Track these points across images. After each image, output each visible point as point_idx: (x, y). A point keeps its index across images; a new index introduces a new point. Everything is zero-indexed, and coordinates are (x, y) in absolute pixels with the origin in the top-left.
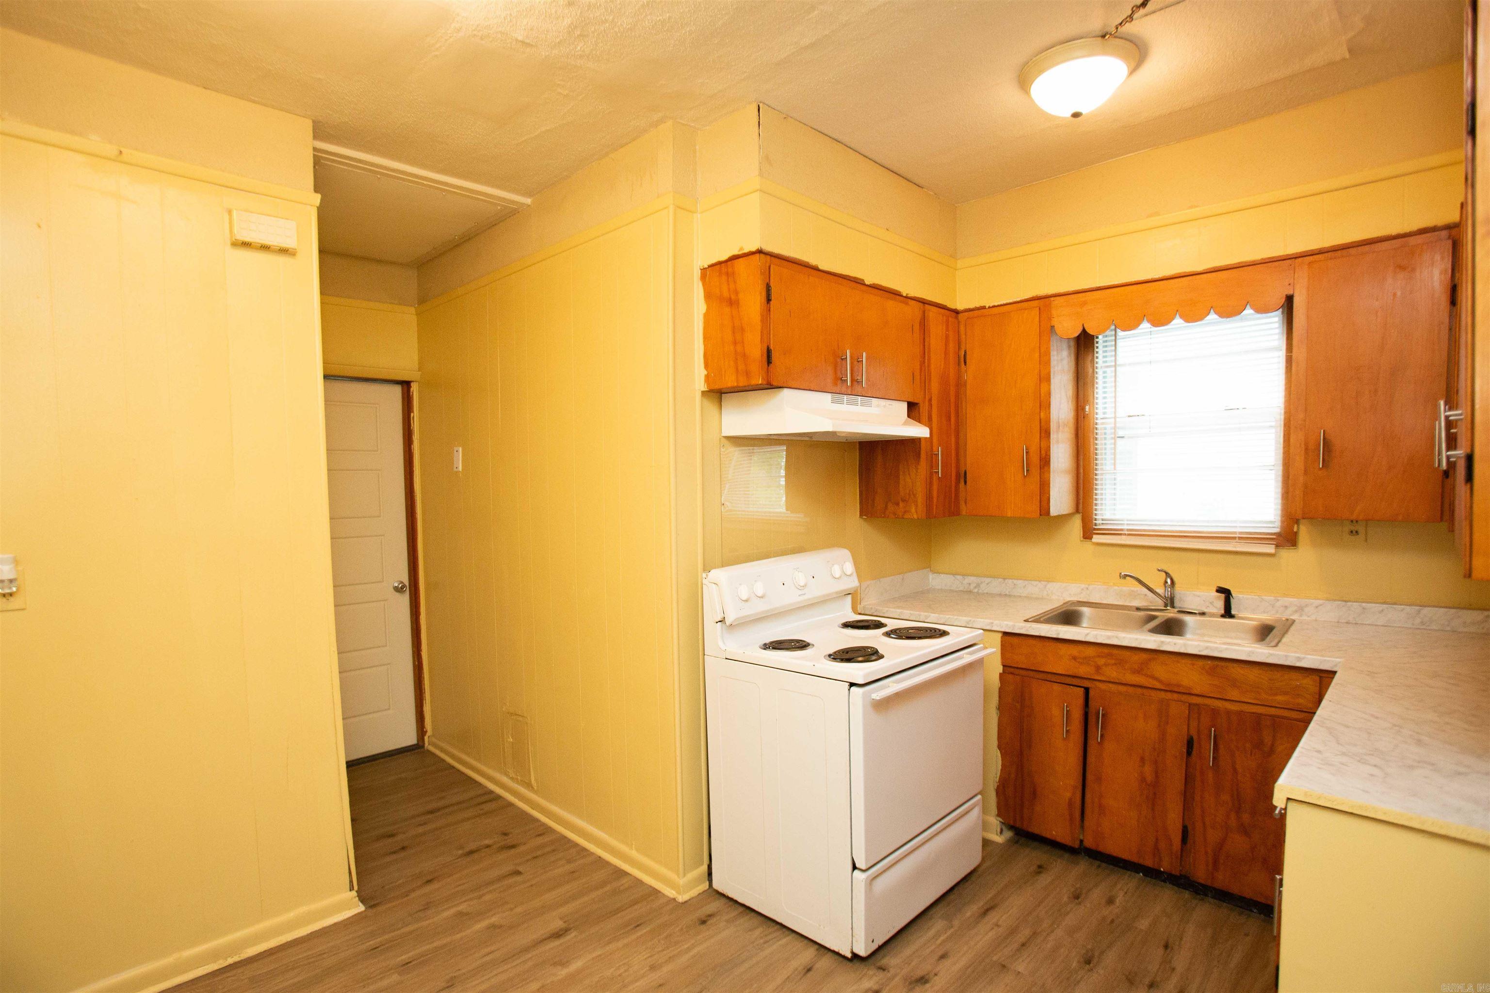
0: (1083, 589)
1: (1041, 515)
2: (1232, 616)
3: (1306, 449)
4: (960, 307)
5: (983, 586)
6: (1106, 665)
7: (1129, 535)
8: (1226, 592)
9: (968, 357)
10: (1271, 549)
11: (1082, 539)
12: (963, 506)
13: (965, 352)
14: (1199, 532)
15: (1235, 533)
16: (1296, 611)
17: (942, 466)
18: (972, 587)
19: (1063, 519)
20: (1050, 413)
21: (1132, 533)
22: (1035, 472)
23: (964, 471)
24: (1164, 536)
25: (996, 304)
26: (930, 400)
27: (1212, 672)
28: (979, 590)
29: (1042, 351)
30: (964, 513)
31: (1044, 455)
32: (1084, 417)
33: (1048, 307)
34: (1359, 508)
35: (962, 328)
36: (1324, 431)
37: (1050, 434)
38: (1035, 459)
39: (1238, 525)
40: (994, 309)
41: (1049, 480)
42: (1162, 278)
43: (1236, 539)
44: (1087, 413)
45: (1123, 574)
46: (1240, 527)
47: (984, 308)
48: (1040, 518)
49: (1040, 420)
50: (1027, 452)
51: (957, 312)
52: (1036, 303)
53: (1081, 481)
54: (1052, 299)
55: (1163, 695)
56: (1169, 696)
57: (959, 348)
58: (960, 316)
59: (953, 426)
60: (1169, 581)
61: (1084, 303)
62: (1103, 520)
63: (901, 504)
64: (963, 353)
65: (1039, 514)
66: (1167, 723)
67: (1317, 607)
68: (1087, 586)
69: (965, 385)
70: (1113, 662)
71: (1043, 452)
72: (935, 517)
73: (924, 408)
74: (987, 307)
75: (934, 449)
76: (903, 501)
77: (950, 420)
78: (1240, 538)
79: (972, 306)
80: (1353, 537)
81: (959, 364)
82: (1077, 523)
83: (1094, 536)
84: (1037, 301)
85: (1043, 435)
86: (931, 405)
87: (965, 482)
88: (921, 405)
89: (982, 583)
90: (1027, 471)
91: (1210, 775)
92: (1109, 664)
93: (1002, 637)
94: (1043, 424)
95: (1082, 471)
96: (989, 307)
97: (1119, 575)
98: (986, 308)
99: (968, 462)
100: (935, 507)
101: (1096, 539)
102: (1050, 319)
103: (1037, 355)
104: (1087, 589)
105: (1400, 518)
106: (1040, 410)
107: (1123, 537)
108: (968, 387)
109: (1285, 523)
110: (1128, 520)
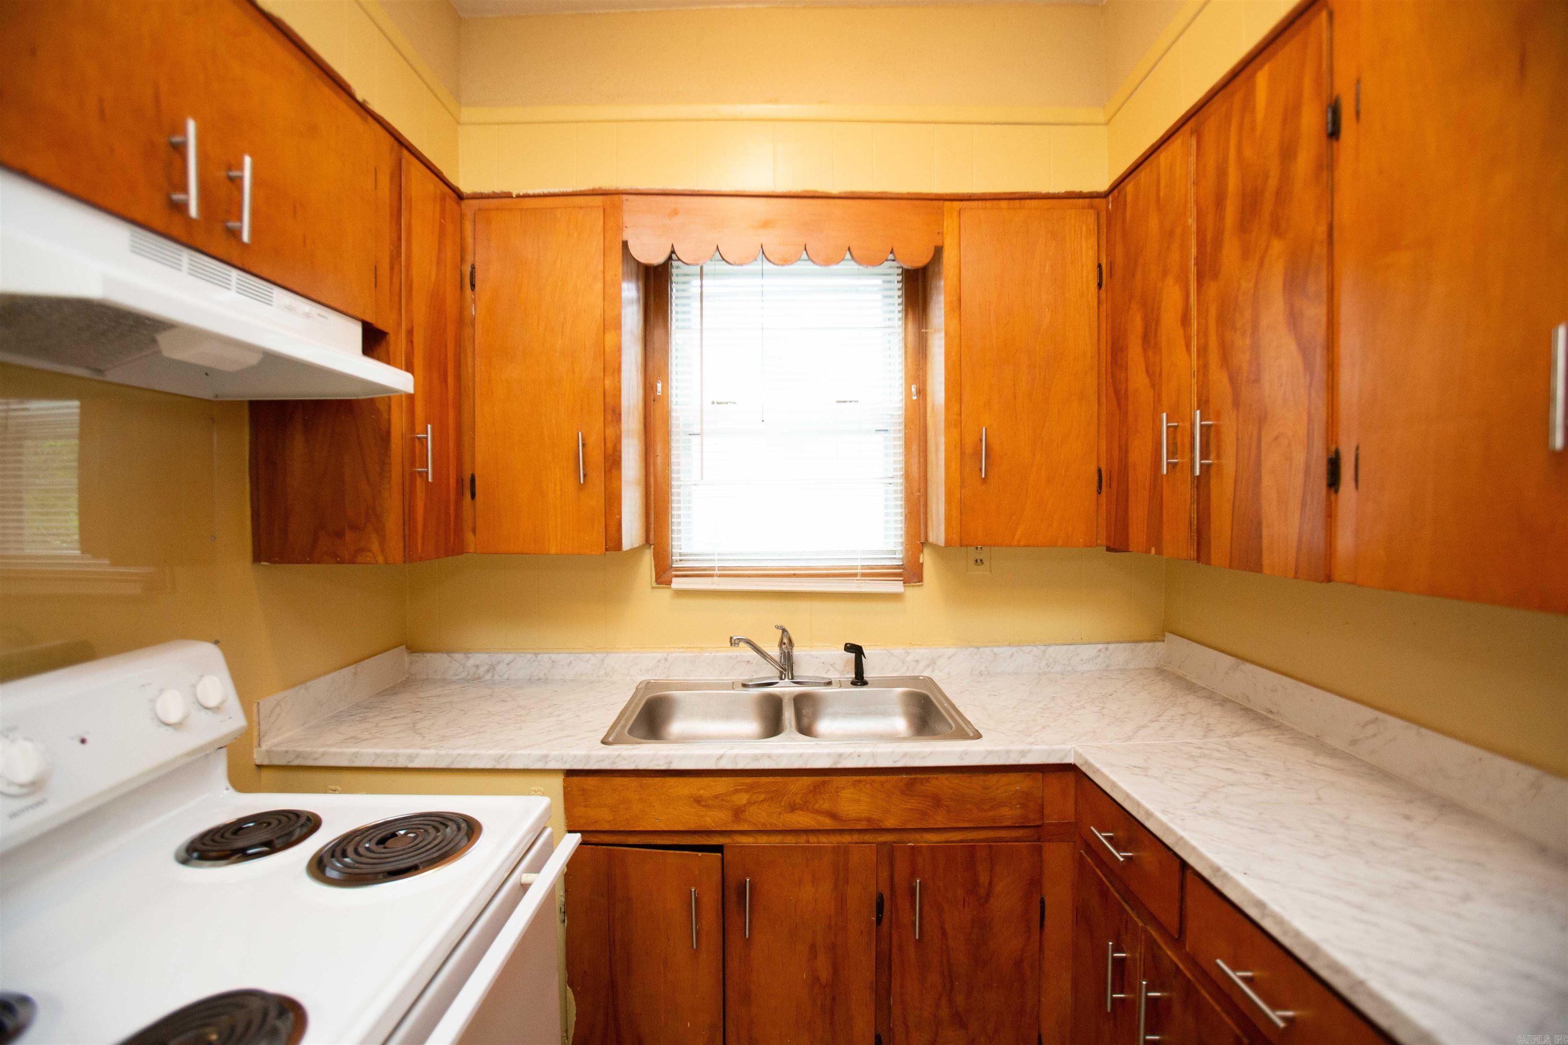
0: (659, 661)
1: (606, 550)
2: (865, 683)
3: (962, 453)
4: (466, 188)
5: (501, 668)
6: (750, 803)
7: (720, 576)
8: (856, 650)
9: (479, 275)
10: (896, 587)
11: (654, 584)
12: (469, 537)
13: (473, 268)
14: (812, 569)
15: (856, 567)
16: (928, 666)
17: (433, 463)
18: (481, 671)
19: (636, 552)
20: (619, 381)
21: (727, 573)
22: (597, 477)
23: (470, 476)
24: (795, 575)
25: (531, 192)
26: (410, 332)
27: (908, 790)
28: (493, 676)
29: (608, 278)
30: (472, 548)
31: (610, 451)
32: (654, 400)
33: (618, 209)
34: (1019, 532)
35: (468, 226)
36: (986, 429)
37: (620, 415)
38: (597, 457)
39: (859, 556)
40: (527, 199)
41: (620, 490)
42: (786, 195)
43: (857, 577)
44: (658, 394)
45: (735, 638)
46: (862, 559)
47: (508, 196)
48: (605, 554)
49: (604, 392)
50: (583, 445)
51: (460, 196)
52: (599, 200)
53: (652, 497)
54: (625, 197)
55: (834, 840)
56: (846, 839)
57: (462, 260)
58: (466, 203)
59: (451, 394)
60: (785, 641)
61: (675, 212)
62: (680, 555)
63: (349, 536)
64: (470, 269)
65: (604, 548)
66: (847, 882)
67: (949, 658)
68: (665, 655)
69: (473, 325)
70: (762, 797)
71: (610, 445)
72: (421, 559)
73: (397, 343)
74: (514, 196)
75: (418, 428)
76: (353, 528)
77: (446, 382)
78: (863, 575)
79: (486, 189)
80: (979, 567)
81: (462, 287)
82: (647, 560)
83: (674, 580)
84: (601, 198)
85: (609, 417)
86: (411, 342)
87: (473, 495)
88: (391, 337)
89: (499, 663)
90: (585, 475)
91: (912, 953)
92: (755, 802)
93: (564, 781)
94: (608, 399)
95: (652, 481)
96: (518, 196)
97: (729, 640)
98: (512, 197)
99: (479, 458)
100: (420, 540)
101: (678, 584)
102: (620, 228)
103: (599, 285)
104: (666, 660)
105: (1060, 542)
106: (604, 375)
107: (716, 579)
108: (478, 327)
109: (910, 553)
110: (719, 554)
